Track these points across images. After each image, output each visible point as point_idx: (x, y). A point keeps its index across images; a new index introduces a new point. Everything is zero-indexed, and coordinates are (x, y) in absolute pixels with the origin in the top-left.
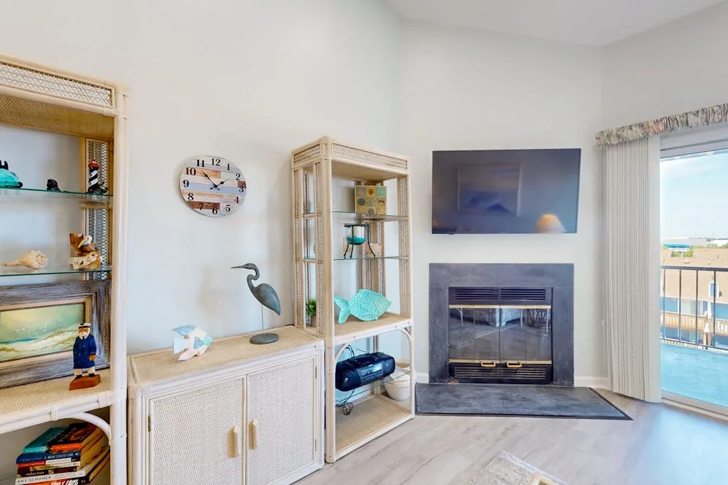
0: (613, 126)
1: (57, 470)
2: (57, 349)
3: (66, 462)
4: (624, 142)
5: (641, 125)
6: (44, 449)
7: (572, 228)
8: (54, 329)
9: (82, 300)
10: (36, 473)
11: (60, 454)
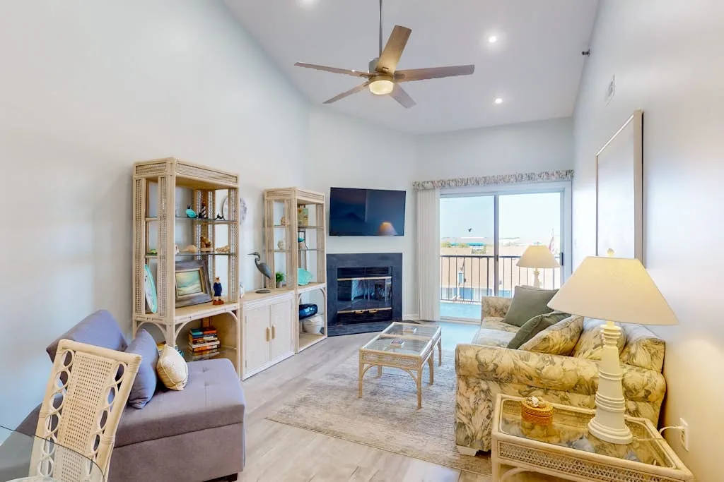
0: (420, 180)
1: (209, 342)
2: (194, 291)
3: (211, 338)
4: (425, 189)
5: (432, 182)
6: (201, 333)
7: (401, 233)
8: (191, 282)
9: (198, 269)
10: (201, 343)
11: (209, 335)
